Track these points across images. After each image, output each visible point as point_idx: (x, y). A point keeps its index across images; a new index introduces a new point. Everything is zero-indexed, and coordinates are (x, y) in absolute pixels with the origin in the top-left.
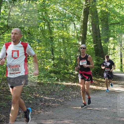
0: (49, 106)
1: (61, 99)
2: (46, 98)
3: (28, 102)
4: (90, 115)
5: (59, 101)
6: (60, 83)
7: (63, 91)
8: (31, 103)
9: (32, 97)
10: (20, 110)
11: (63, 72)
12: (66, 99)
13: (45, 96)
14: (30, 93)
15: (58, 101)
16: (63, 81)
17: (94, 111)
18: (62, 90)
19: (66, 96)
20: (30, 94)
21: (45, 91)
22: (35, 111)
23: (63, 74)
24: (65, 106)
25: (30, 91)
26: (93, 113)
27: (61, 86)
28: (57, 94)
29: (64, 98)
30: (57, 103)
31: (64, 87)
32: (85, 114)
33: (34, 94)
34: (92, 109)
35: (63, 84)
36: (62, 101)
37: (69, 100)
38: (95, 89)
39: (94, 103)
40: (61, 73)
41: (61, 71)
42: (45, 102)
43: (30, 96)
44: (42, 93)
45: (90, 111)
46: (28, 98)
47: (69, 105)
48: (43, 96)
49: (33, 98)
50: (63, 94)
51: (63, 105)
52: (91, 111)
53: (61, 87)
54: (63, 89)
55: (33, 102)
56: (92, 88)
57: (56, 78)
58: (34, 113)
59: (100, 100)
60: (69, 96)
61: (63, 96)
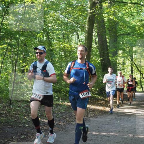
0: (48, 130)
1: (62, 122)
2: (44, 120)
3: (24, 126)
4: (97, 141)
5: (60, 124)
6: (61, 103)
7: (64, 113)
8: (27, 127)
9: (28, 120)
10: (14, 135)
11: (64, 90)
12: (67, 122)
13: (44, 119)
14: (26, 115)
15: (58, 124)
16: (65, 101)
17: (101, 137)
18: (63, 111)
19: (68, 119)
20: (26, 117)
21: (43, 113)
22: (32, 136)
23: (65, 92)
24: (66, 130)
25: (25, 113)
26: (100, 139)
27: (62, 106)
28: (58, 117)
29: (66, 121)
30: (57, 127)
31: (66, 108)
32: (91, 140)
33: (30, 116)
34: (99, 135)
35: (64, 105)
36: (63, 125)
37: (71, 123)
38: (102, 110)
39: (100, 127)
40: (62, 91)
41: (62, 89)
42: (43, 126)
43: (25, 119)
44: (40, 115)
45: (96, 137)
46: (24, 121)
47: (71, 129)
48: (41, 119)
49: (30, 122)
50: (65, 116)
51: (65, 129)
52: (98, 137)
53: (63, 108)
54: (65, 111)
55: (29, 126)
56: (99, 109)
57: (57, 97)
58: (31, 139)
59: (108, 124)
60: (72, 119)
61: (64, 118)
